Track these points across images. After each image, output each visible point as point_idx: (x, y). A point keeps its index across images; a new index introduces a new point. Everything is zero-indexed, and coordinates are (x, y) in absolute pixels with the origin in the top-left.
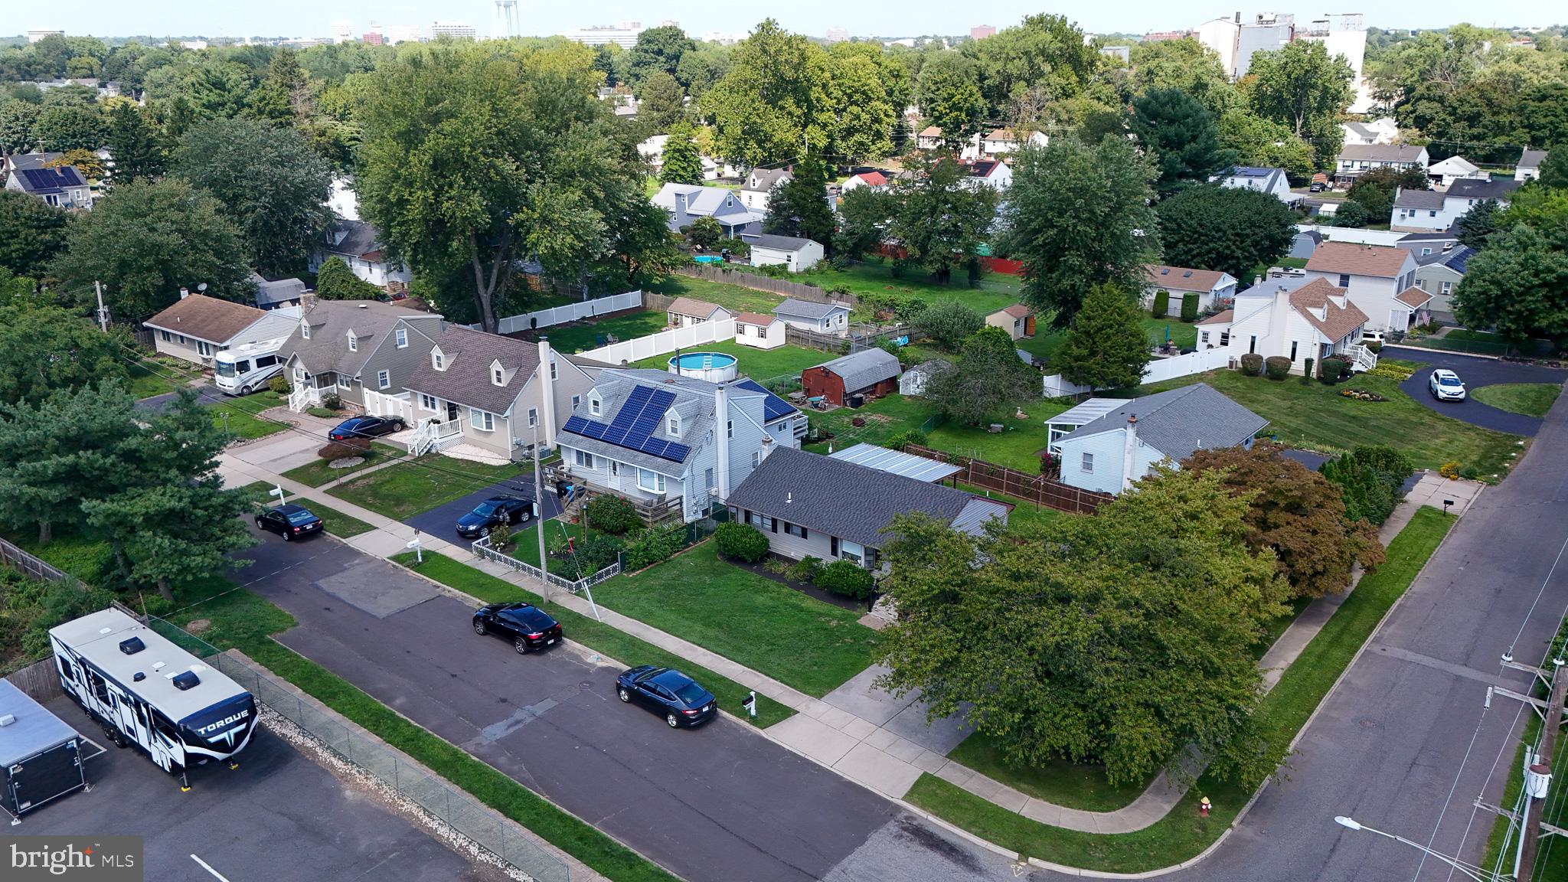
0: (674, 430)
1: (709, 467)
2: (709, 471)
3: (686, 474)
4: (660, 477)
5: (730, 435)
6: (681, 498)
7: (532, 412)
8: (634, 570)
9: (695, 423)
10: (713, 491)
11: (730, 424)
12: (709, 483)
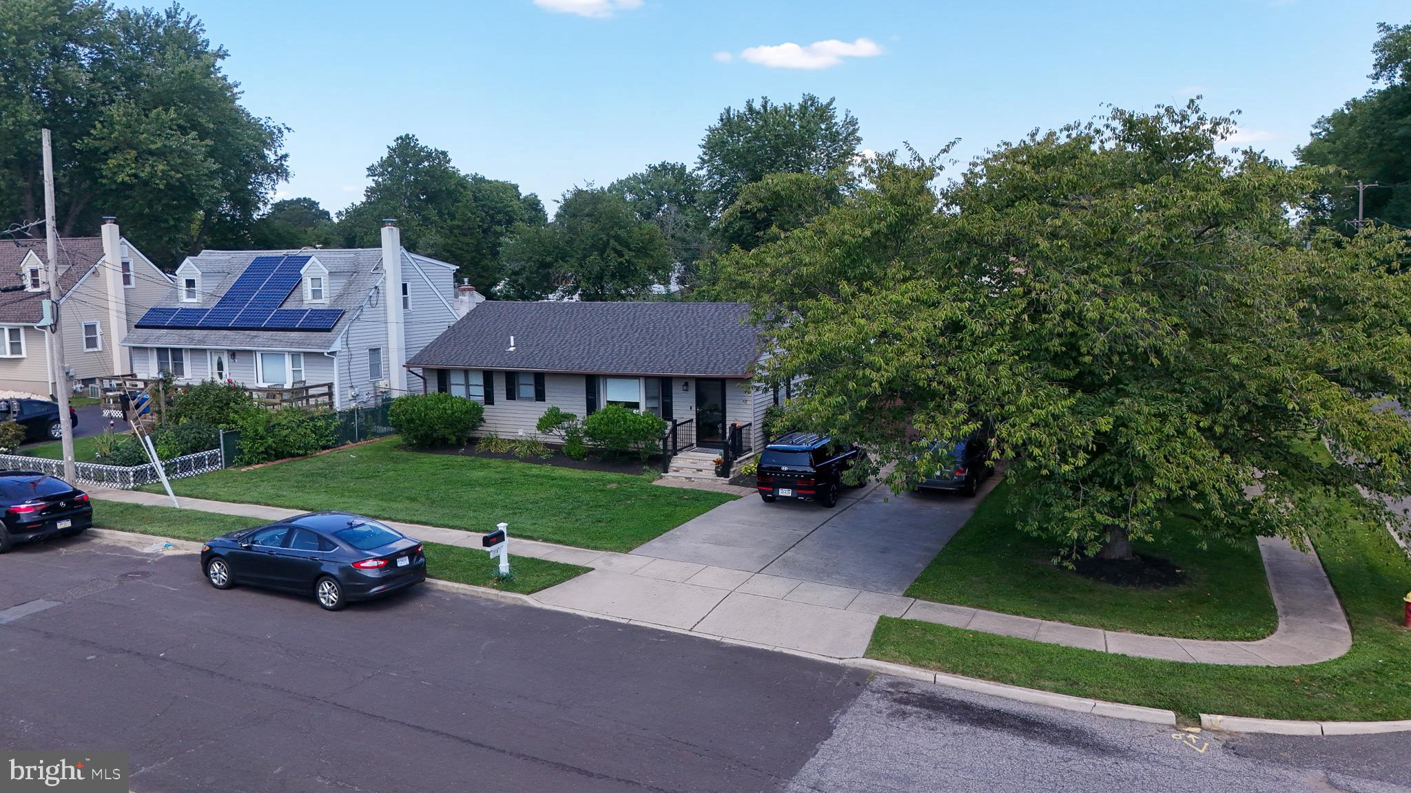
0: (317, 294)
1: (374, 345)
2: (375, 351)
3: (337, 346)
4: (295, 356)
5: (405, 306)
6: (330, 386)
7: (90, 329)
8: (249, 464)
9: (350, 283)
10: (382, 384)
11: (405, 286)
12: (375, 369)
